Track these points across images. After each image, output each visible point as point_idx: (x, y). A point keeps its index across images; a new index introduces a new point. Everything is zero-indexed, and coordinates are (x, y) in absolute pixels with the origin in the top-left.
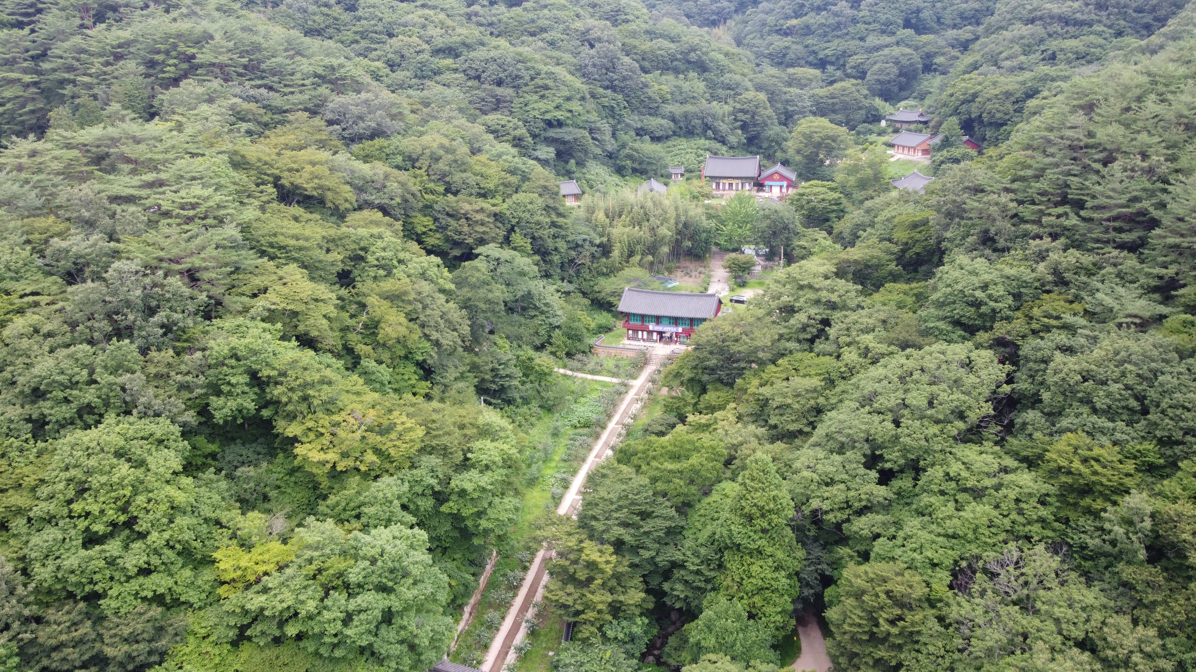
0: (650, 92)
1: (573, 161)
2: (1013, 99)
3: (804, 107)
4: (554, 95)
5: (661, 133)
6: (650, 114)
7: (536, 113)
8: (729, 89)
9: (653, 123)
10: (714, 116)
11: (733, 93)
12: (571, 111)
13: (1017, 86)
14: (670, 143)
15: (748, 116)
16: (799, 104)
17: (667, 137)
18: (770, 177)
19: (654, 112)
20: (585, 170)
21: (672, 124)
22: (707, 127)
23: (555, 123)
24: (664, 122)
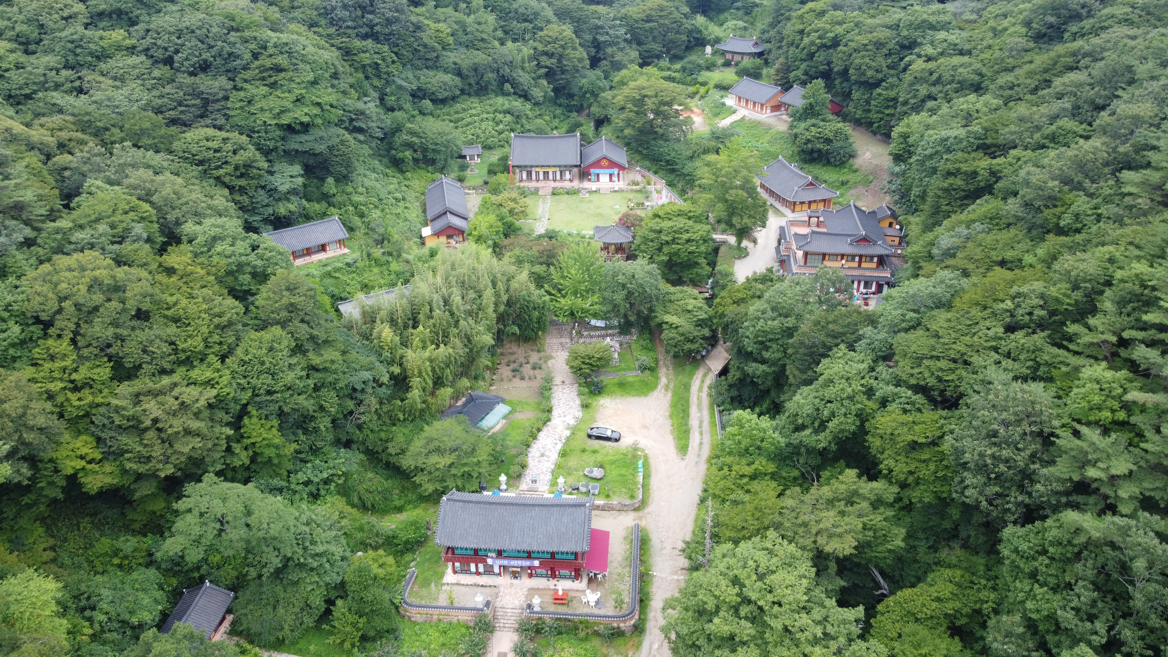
0: (426, 37)
1: (330, 180)
2: (885, 51)
3: (617, 37)
4: (291, 80)
5: (446, 94)
6: (427, 68)
7: (266, 117)
8: (525, 20)
9: (434, 81)
10: (511, 64)
11: (531, 26)
12: (319, 104)
13: (888, 33)
14: (458, 106)
15: (554, 60)
16: (611, 32)
17: (454, 98)
18: (597, 164)
19: (434, 64)
20: (349, 189)
21: (457, 79)
22: (503, 80)
23: (298, 127)
24: (448, 78)
